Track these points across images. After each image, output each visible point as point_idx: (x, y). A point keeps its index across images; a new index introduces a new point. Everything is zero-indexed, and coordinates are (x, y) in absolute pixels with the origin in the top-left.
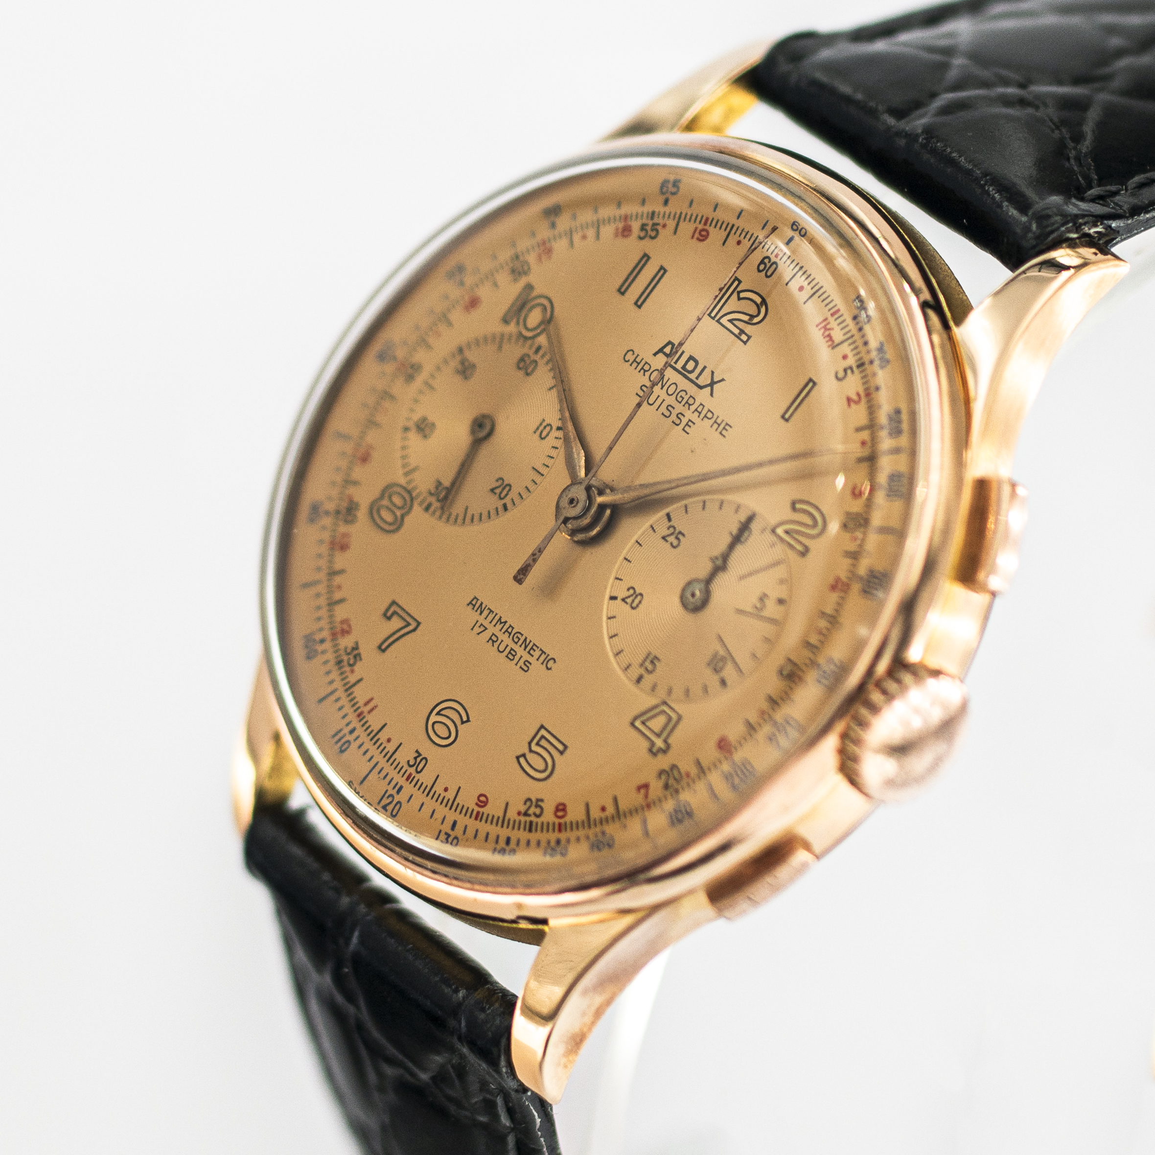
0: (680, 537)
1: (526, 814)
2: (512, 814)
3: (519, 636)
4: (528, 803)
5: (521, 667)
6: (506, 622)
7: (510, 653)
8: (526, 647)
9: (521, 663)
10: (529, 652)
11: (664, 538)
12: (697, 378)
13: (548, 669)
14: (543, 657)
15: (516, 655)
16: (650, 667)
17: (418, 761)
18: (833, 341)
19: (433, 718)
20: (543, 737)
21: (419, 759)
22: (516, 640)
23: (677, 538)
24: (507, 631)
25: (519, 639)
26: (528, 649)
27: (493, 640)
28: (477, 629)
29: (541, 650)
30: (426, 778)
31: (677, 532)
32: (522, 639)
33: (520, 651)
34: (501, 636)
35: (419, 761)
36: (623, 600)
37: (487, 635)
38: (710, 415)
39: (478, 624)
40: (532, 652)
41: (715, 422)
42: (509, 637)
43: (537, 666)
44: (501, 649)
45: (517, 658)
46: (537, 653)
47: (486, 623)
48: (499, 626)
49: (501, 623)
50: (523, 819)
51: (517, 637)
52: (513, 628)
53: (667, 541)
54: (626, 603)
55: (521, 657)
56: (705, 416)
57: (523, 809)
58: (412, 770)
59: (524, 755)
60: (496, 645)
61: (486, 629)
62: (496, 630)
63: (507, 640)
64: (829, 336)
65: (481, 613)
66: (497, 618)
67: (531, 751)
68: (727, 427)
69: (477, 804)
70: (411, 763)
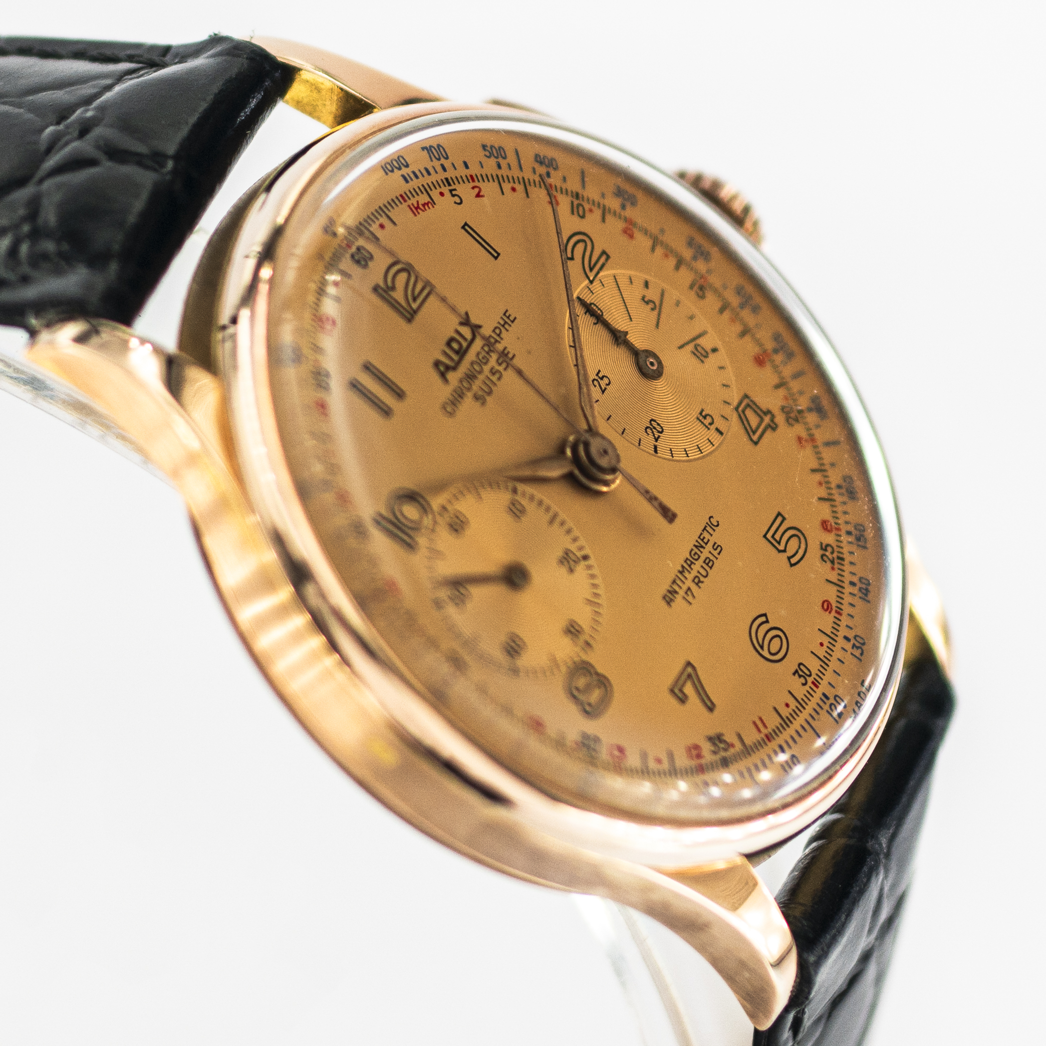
0: (600, 375)
1: (832, 562)
2: (833, 577)
3: (693, 553)
4: (825, 558)
5: (719, 554)
6: (683, 567)
7: (707, 564)
8: (702, 547)
9: (715, 553)
10: (706, 544)
11: (603, 392)
12: (465, 339)
13: (718, 526)
14: (708, 528)
15: (708, 558)
16: (709, 420)
17: (803, 674)
18: (428, 202)
19: (765, 653)
20: (773, 536)
21: (801, 673)
22: (696, 557)
23: (602, 378)
24: (690, 566)
25: (696, 553)
26: (704, 545)
27: (698, 582)
28: (690, 598)
29: (703, 531)
30: (814, 665)
31: (596, 378)
32: (696, 550)
33: (705, 554)
34: (694, 573)
35: (800, 672)
36: (656, 440)
37: (694, 588)
38: (497, 331)
39: (686, 596)
40: (705, 540)
41: (503, 326)
42: (695, 564)
43: (717, 537)
44: (704, 573)
45: (712, 558)
46: (705, 534)
47: (685, 588)
48: (686, 574)
49: (684, 571)
50: (836, 566)
51: (694, 555)
52: (687, 559)
53: (605, 389)
54: (659, 437)
55: (710, 552)
56: (499, 335)
57: (829, 564)
58: (810, 680)
59: (789, 558)
60: (702, 579)
61: (689, 589)
62: (690, 577)
63: (697, 566)
64: (424, 205)
65: (676, 592)
66: (680, 576)
67: (784, 551)
68: (507, 314)
69: (830, 612)
70: (804, 681)
